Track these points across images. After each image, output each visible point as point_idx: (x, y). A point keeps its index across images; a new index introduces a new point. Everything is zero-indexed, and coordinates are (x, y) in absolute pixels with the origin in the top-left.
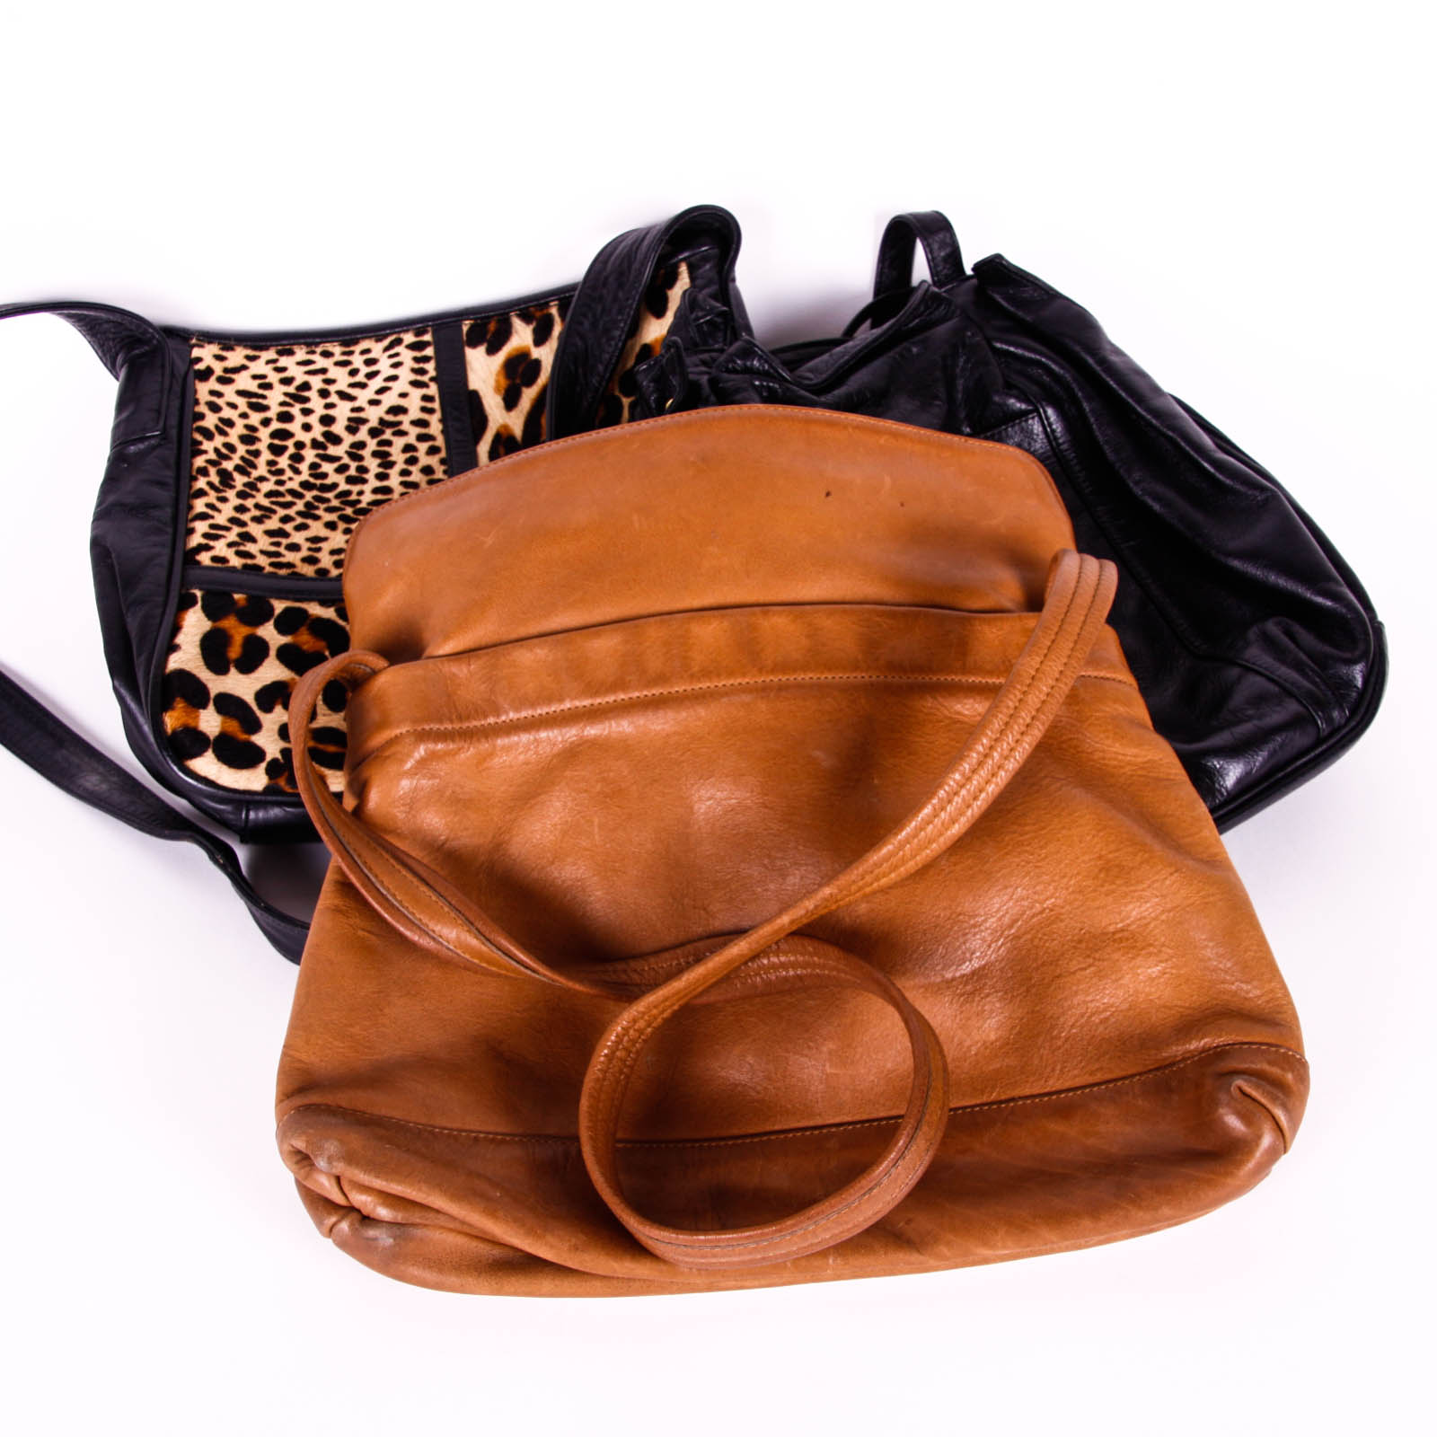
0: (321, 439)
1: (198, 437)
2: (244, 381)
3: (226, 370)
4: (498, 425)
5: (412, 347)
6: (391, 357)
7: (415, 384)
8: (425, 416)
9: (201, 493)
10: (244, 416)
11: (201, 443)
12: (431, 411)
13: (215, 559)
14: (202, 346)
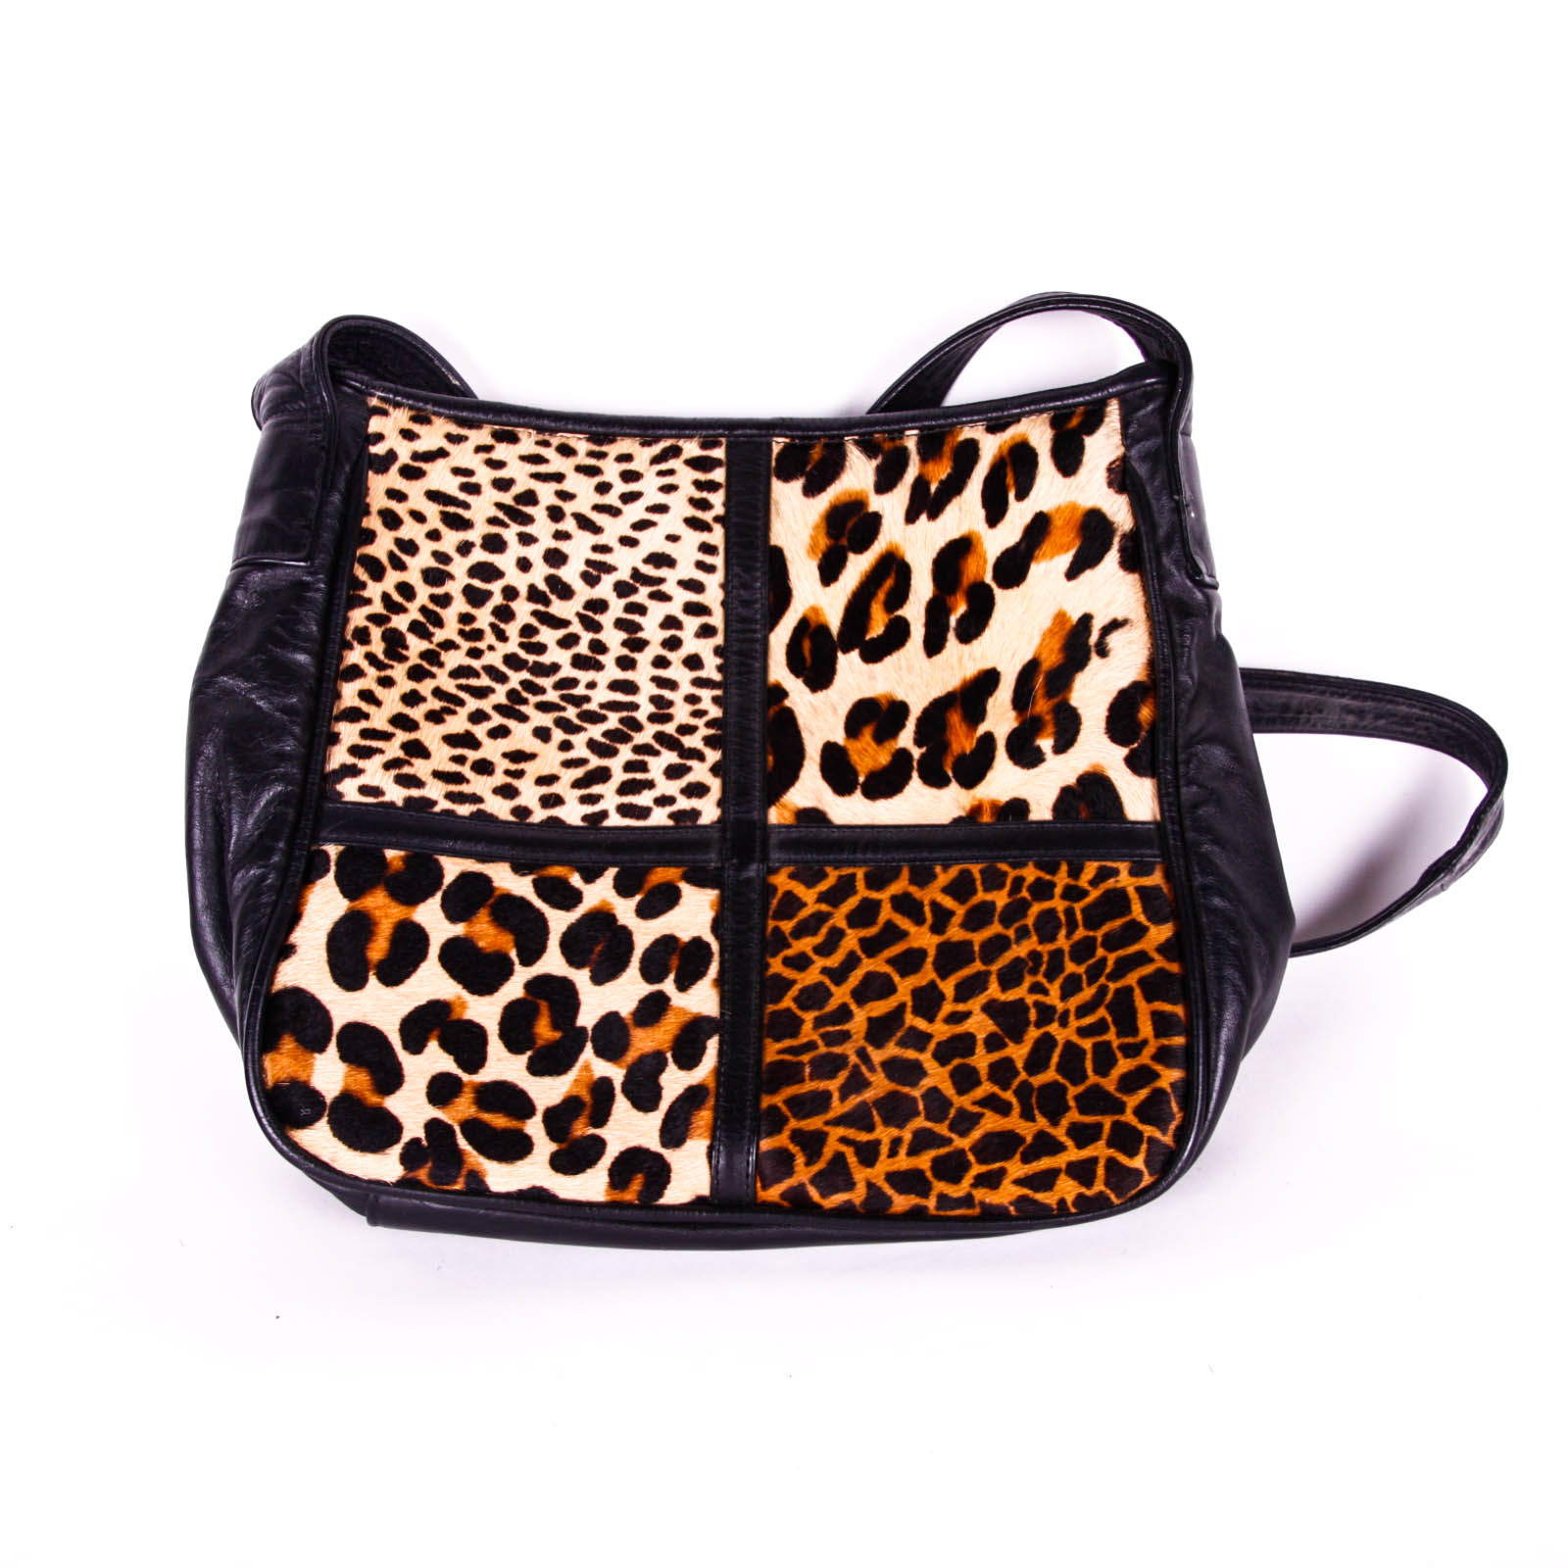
0: (542, 586)
1: (361, 573)
2: (440, 478)
3: (416, 456)
4: (807, 606)
5: (695, 463)
6: (661, 473)
7: (694, 523)
8: (700, 576)
9: (355, 672)
10: (434, 535)
11: (364, 586)
12: (710, 569)
13: (364, 790)
14: (384, 413)
